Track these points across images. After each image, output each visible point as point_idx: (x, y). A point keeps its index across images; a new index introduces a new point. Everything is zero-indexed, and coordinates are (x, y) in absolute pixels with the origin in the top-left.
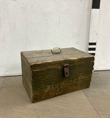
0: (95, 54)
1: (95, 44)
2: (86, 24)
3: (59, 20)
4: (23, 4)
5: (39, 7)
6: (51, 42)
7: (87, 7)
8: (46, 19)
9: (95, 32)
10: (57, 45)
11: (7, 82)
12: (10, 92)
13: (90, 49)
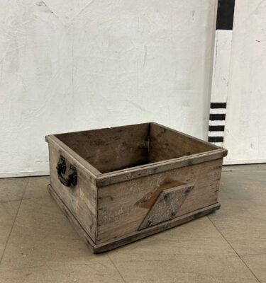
0: (226, 128)
1: (223, 106)
2: (203, 62)
3: (146, 53)
4: (67, 18)
5: (101, 24)
6: (127, 100)
7: (204, 25)
9: (224, 79)
10: (140, 108)
11: (31, 189)
12: (40, 208)
13: (213, 117)
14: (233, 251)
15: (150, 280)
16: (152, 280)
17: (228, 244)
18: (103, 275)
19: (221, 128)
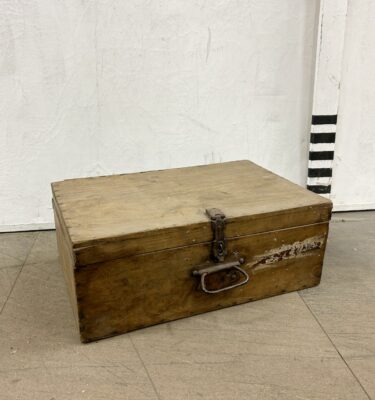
0: (335, 154)
1: (332, 120)
8: (163, 39)
12: (48, 279)
13: (317, 138)
14: (333, 349)
15: (198, 394)
16: (201, 395)
17: (326, 339)
18: (126, 385)
19: (329, 155)
